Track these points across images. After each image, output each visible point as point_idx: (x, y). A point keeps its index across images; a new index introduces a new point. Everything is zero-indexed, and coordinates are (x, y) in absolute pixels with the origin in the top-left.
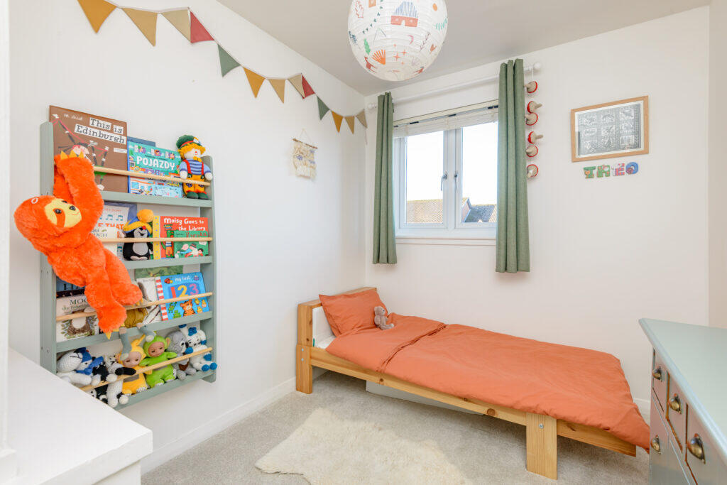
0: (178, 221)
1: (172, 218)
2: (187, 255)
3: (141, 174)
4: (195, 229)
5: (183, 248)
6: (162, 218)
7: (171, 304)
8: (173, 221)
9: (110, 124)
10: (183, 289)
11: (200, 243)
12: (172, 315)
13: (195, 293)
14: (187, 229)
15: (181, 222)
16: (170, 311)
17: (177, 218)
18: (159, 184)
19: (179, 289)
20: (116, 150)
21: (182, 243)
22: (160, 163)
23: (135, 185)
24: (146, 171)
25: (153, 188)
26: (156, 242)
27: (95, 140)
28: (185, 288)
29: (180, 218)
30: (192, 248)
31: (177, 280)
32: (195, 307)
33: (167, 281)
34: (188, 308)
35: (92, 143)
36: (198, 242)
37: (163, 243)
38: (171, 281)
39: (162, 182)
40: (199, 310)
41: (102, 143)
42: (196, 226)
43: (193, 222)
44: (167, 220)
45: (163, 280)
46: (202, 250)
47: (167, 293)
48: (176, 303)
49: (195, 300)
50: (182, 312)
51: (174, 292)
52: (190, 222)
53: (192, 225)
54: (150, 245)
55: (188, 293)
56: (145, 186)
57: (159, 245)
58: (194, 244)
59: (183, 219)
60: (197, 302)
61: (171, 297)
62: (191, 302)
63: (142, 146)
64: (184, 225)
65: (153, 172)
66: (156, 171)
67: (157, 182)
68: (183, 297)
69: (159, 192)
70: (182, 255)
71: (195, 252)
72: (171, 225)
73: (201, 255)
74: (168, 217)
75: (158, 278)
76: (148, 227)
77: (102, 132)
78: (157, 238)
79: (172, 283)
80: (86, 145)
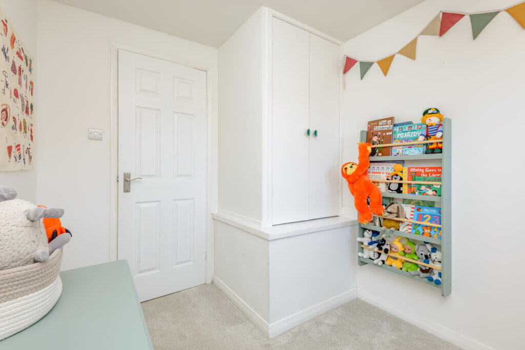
0: (421, 170)
1: (416, 168)
2: (424, 194)
3: (399, 143)
4: (434, 175)
5: (421, 189)
6: (409, 169)
7: (416, 224)
8: (417, 170)
9: (386, 121)
10: (427, 217)
11: (434, 186)
12: (414, 231)
13: (436, 223)
14: (428, 176)
15: (423, 171)
16: (414, 229)
17: (420, 168)
18: (409, 147)
19: (425, 216)
20: (388, 134)
21: (420, 185)
22: (410, 134)
23: (395, 151)
24: (402, 142)
25: (404, 151)
26: (405, 184)
27: (380, 131)
28: (430, 217)
29: (422, 168)
30: (428, 189)
31: (426, 210)
32: (432, 233)
33: (418, 210)
34: (427, 231)
35: (379, 133)
36: (432, 185)
37: (409, 185)
38: (421, 210)
39: (410, 146)
40: (435, 236)
41: (382, 132)
42: (435, 173)
43: (433, 170)
44: (412, 170)
45: (416, 208)
46: (436, 192)
47: (416, 217)
48: (420, 225)
49: (435, 228)
50: (422, 232)
51: (421, 217)
52: (430, 170)
53: (432, 173)
54: (400, 185)
55: (430, 221)
56: (400, 150)
57: (407, 186)
58: (429, 186)
59: (424, 168)
60: (436, 230)
61: (417, 220)
62: (431, 228)
63: (401, 127)
64: (425, 173)
65: (405, 140)
66: (407, 140)
67: (407, 147)
68: (426, 223)
69: (407, 153)
70: (420, 193)
71: (430, 192)
72: (416, 173)
73: (435, 195)
74: (413, 168)
75: (414, 206)
76: (400, 174)
77: (384, 126)
78: (405, 181)
79: (422, 212)
80: (377, 135)
